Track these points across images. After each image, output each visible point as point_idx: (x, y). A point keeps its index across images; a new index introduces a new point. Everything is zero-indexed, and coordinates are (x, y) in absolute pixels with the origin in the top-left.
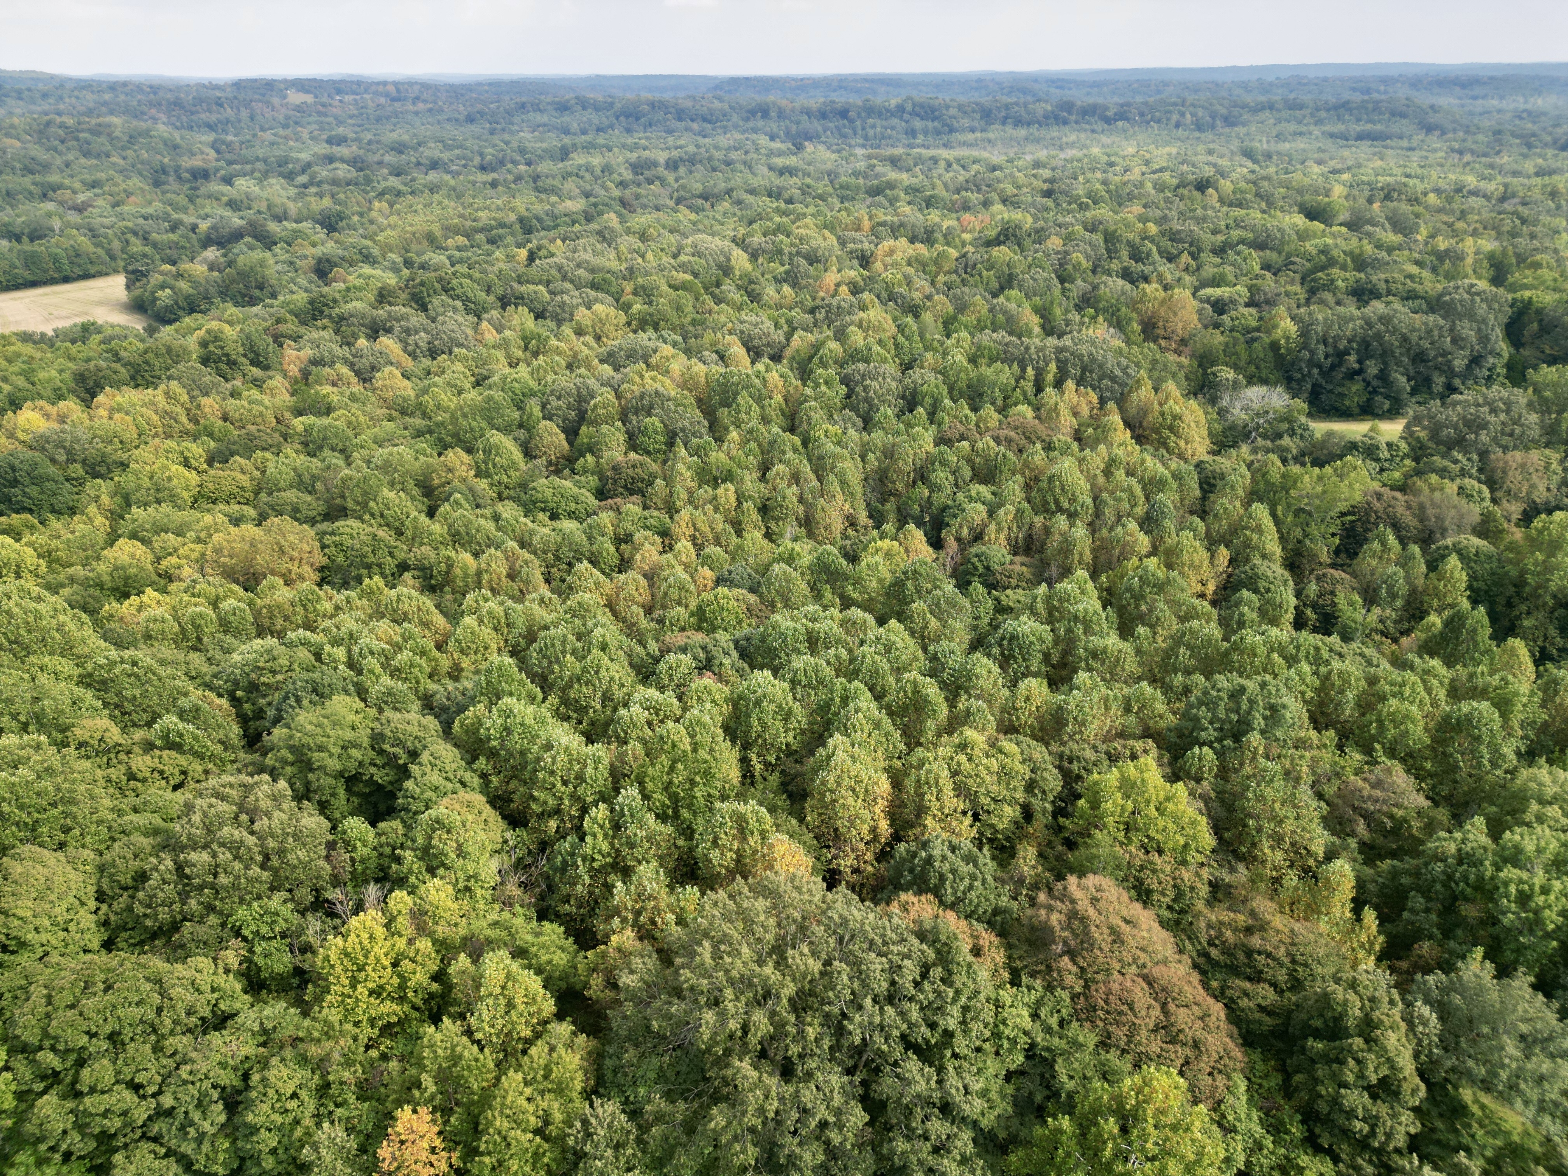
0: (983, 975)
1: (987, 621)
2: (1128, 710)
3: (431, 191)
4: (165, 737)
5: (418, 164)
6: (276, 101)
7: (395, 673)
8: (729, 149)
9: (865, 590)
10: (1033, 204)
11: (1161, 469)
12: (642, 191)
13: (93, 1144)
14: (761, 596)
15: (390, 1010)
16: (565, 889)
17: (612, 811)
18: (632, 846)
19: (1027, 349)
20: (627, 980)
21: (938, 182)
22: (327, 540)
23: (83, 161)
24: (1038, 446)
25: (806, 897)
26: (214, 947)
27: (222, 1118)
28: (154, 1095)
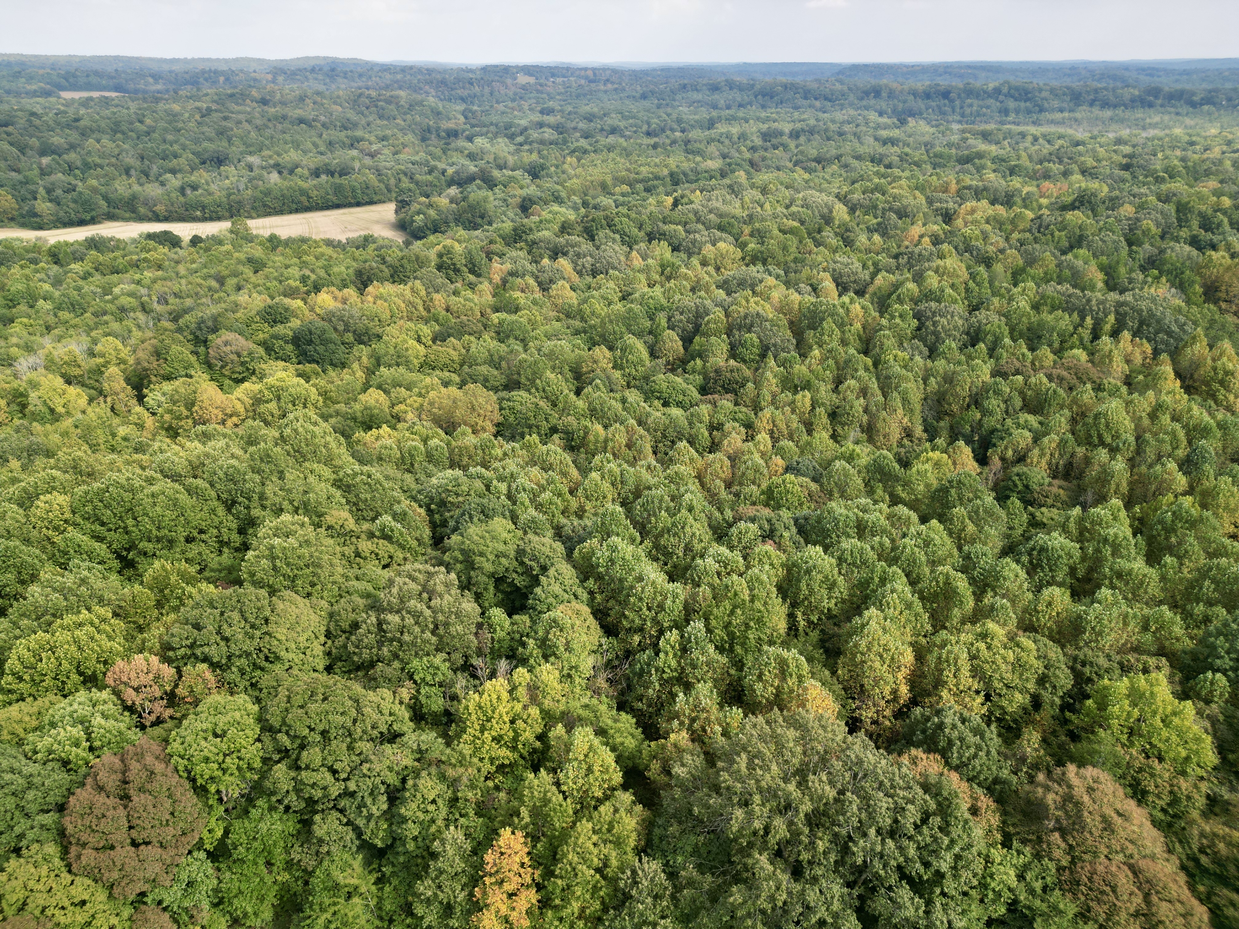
0: (978, 832)
1: (1020, 532)
2: (1145, 628)
3: (609, 150)
4: (382, 530)
5: (602, 130)
6: (509, 81)
7: (539, 507)
8: (842, 123)
9: (912, 491)
10: (1111, 176)
11: (1207, 418)
12: (768, 155)
13: (303, 805)
14: (821, 486)
15: (505, 754)
16: (640, 690)
17: (682, 637)
18: (694, 667)
19: (1089, 301)
20: (678, 770)
21: (1024, 154)
22: (505, 404)
23: (378, 122)
24: (1089, 386)
25: (830, 735)
26: (395, 684)
27: (385, 807)
28: (344, 780)
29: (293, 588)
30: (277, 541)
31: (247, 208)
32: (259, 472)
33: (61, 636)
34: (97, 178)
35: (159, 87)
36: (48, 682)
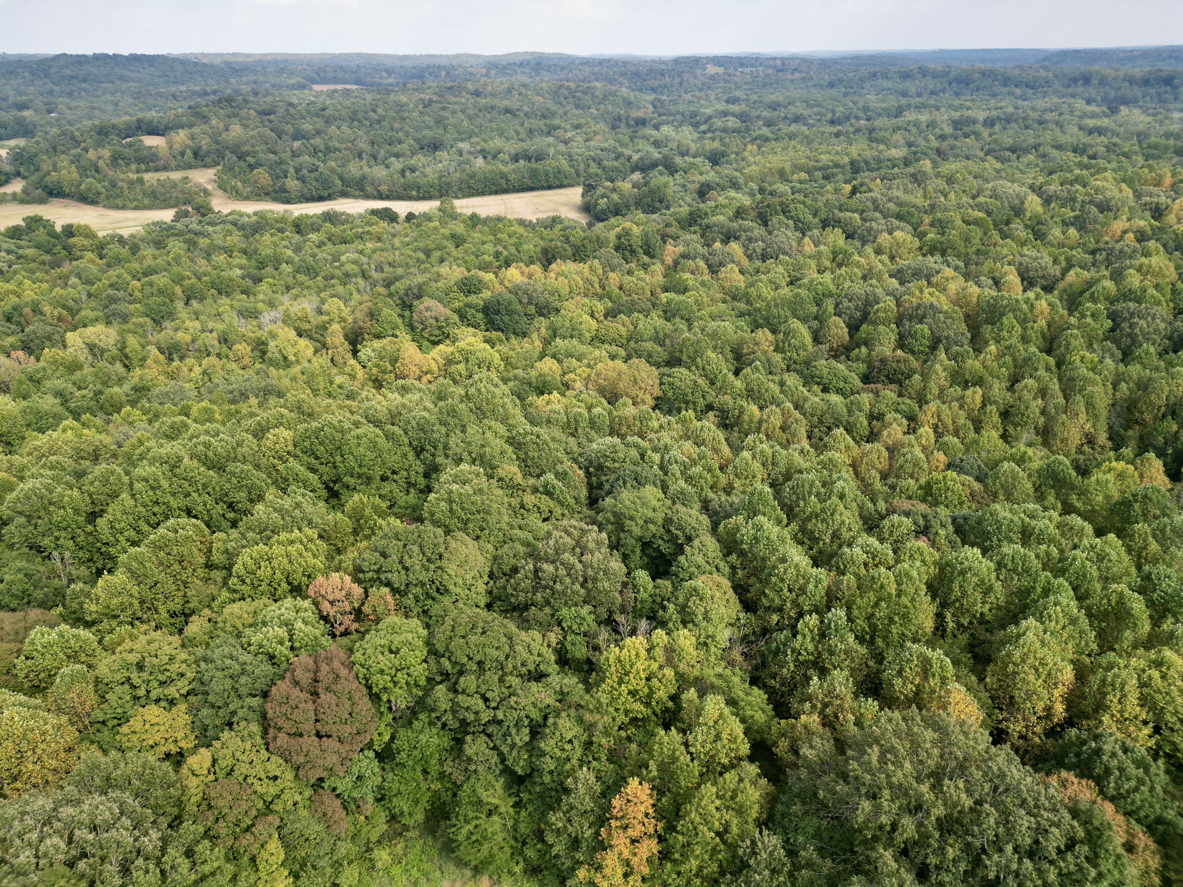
0: (1132, 871)
3: (790, 138)
4: (545, 486)
5: (786, 118)
6: (699, 72)
7: (689, 480)
9: (1089, 501)
12: (958, 144)
13: (457, 725)
14: (986, 486)
15: (638, 707)
16: (774, 668)
17: (822, 622)
18: (832, 653)
20: (805, 751)
22: (665, 379)
23: (575, 111)
25: (971, 743)
26: (545, 628)
27: (527, 739)
28: (494, 709)
29: (464, 530)
30: (455, 487)
31: (455, 188)
32: (445, 424)
33: (277, 550)
34: (336, 160)
35: (391, 80)
36: (264, 587)
